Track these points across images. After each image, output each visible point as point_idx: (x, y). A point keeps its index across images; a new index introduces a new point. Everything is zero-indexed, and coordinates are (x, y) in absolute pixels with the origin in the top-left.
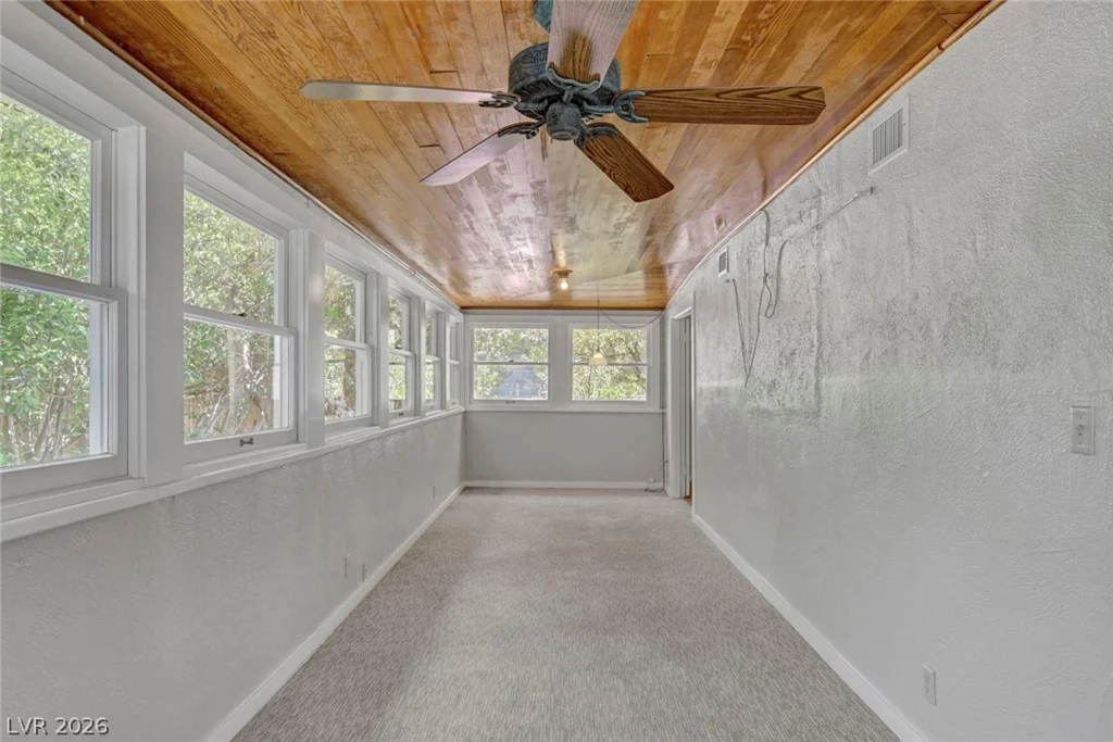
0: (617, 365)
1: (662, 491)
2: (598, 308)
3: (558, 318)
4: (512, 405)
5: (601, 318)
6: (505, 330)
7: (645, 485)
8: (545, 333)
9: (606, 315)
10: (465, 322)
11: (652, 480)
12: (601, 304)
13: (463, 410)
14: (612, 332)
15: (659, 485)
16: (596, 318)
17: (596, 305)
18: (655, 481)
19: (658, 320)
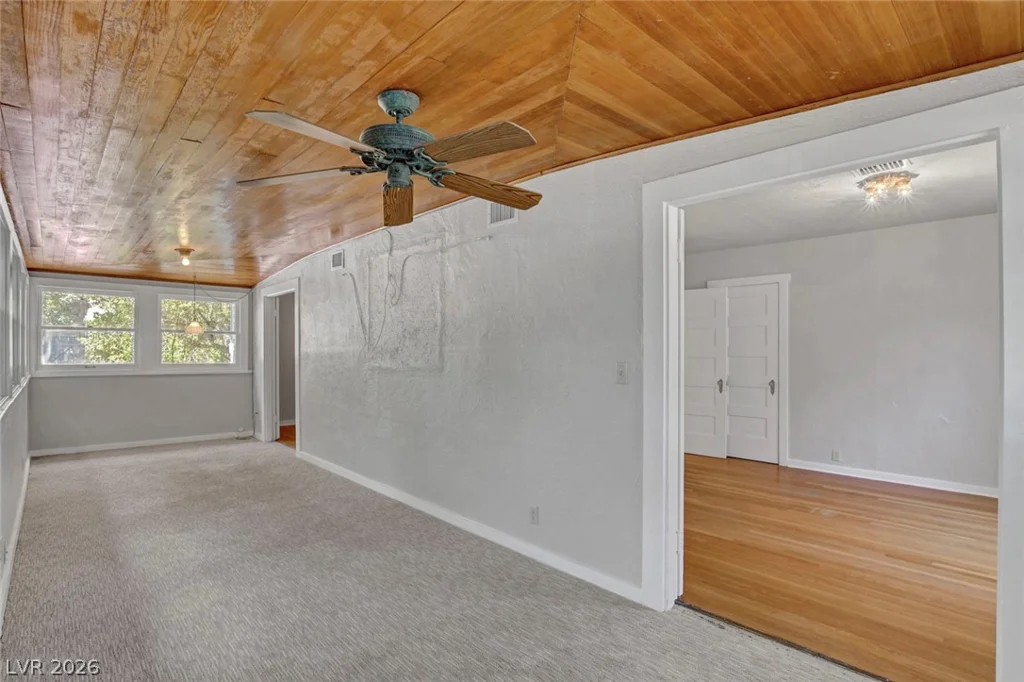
1: (251, 438)
2: (195, 282)
3: (146, 289)
4: (92, 370)
5: (197, 291)
6: (70, 295)
7: (235, 435)
8: (132, 301)
9: (201, 288)
10: (31, 284)
11: (241, 429)
12: (198, 279)
13: (29, 376)
15: (251, 433)
17: (192, 279)
18: (244, 430)
19: (247, 297)
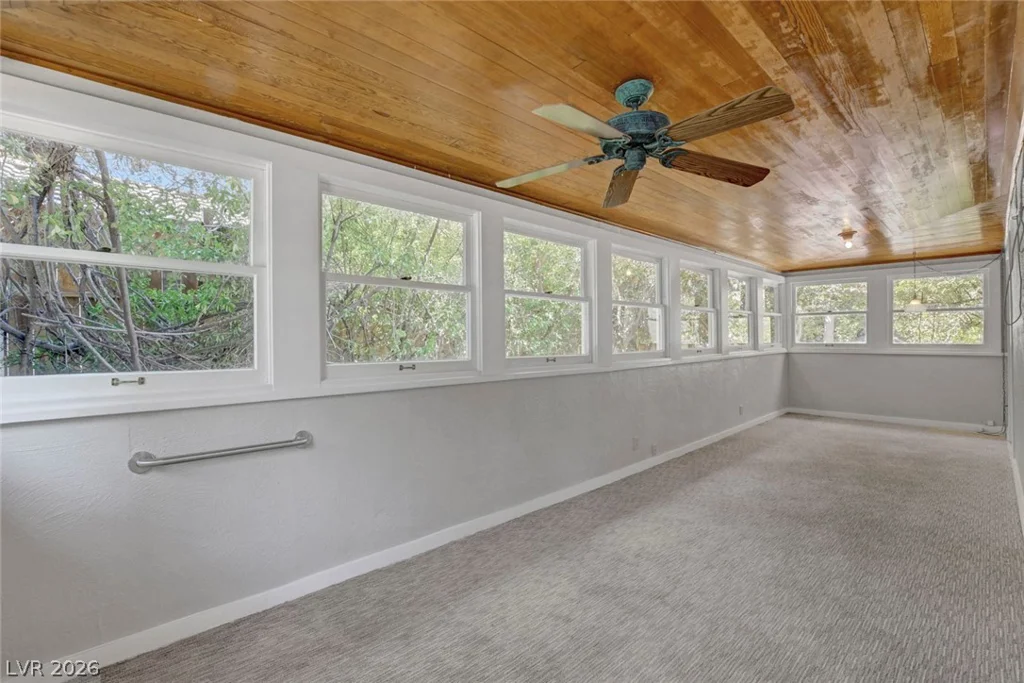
0: (961, 309)
2: (913, 259)
3: (876, 272)
4: (831, 348)
6: (833, 286)
7: (980, 427)
8: (864, 286)
10: (786, 283)
13: (785, 350)
14: (954, 279)
16: (913, 268)
18: (994, 425)
19: (996, 263)
